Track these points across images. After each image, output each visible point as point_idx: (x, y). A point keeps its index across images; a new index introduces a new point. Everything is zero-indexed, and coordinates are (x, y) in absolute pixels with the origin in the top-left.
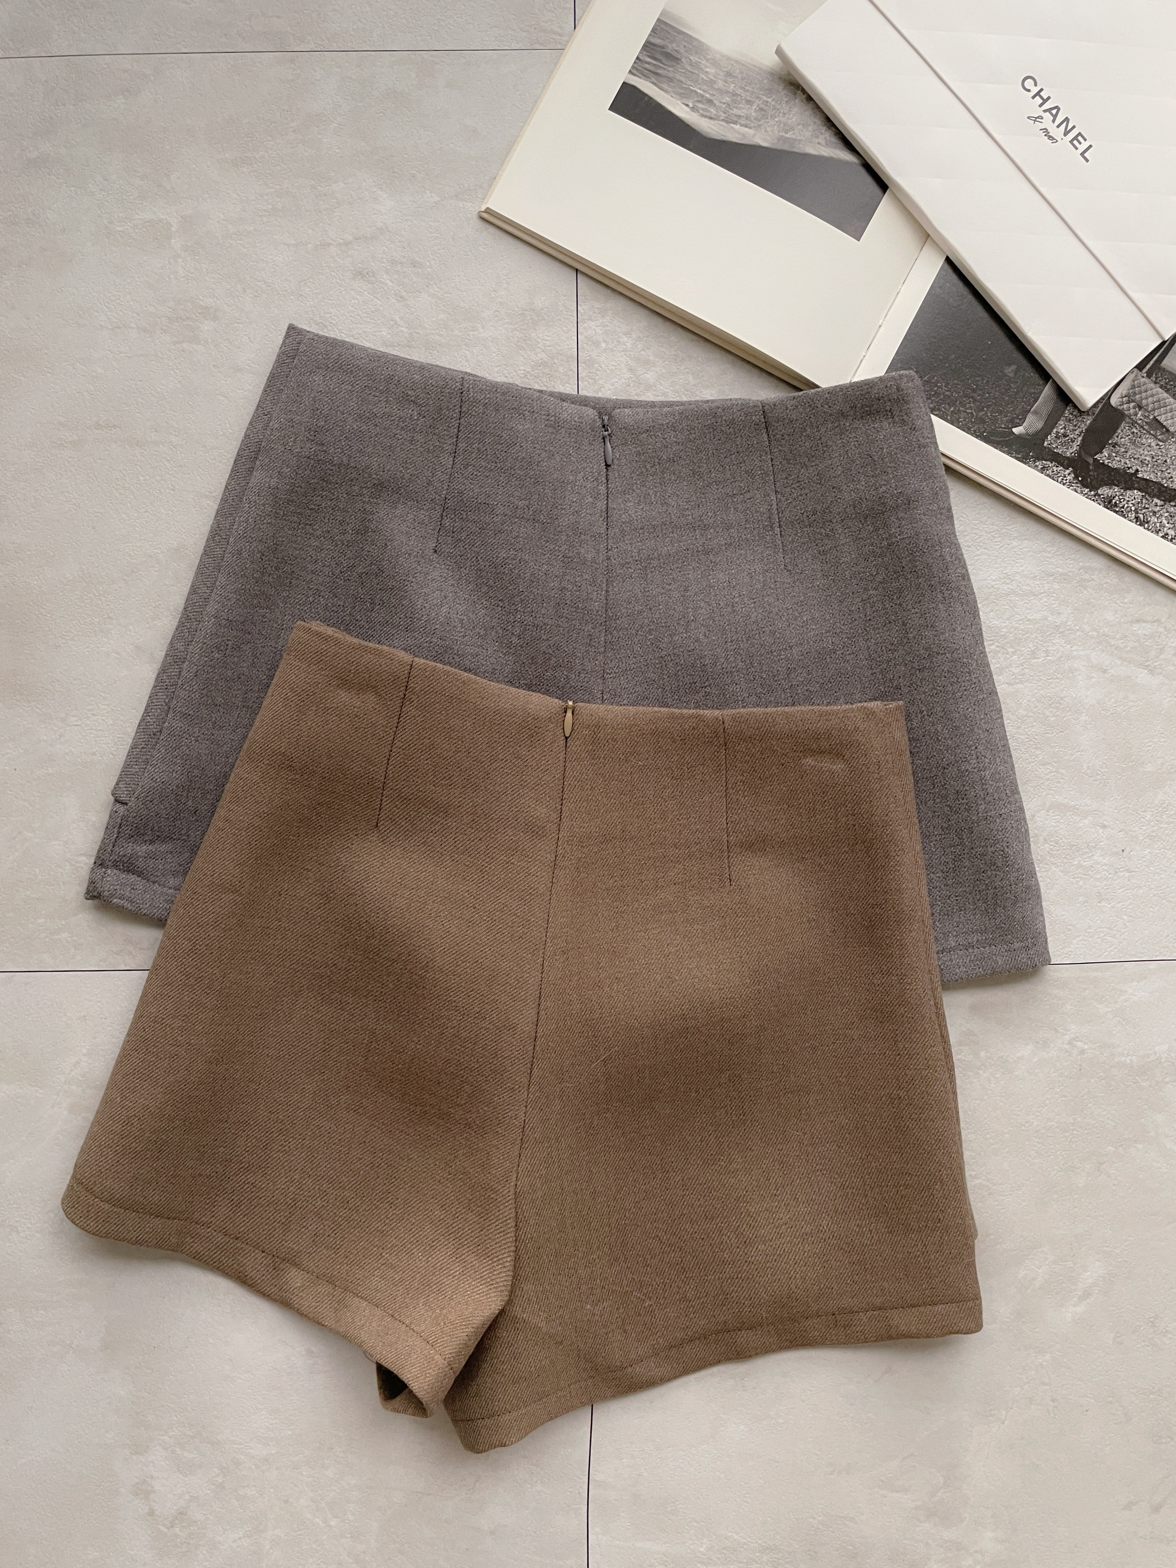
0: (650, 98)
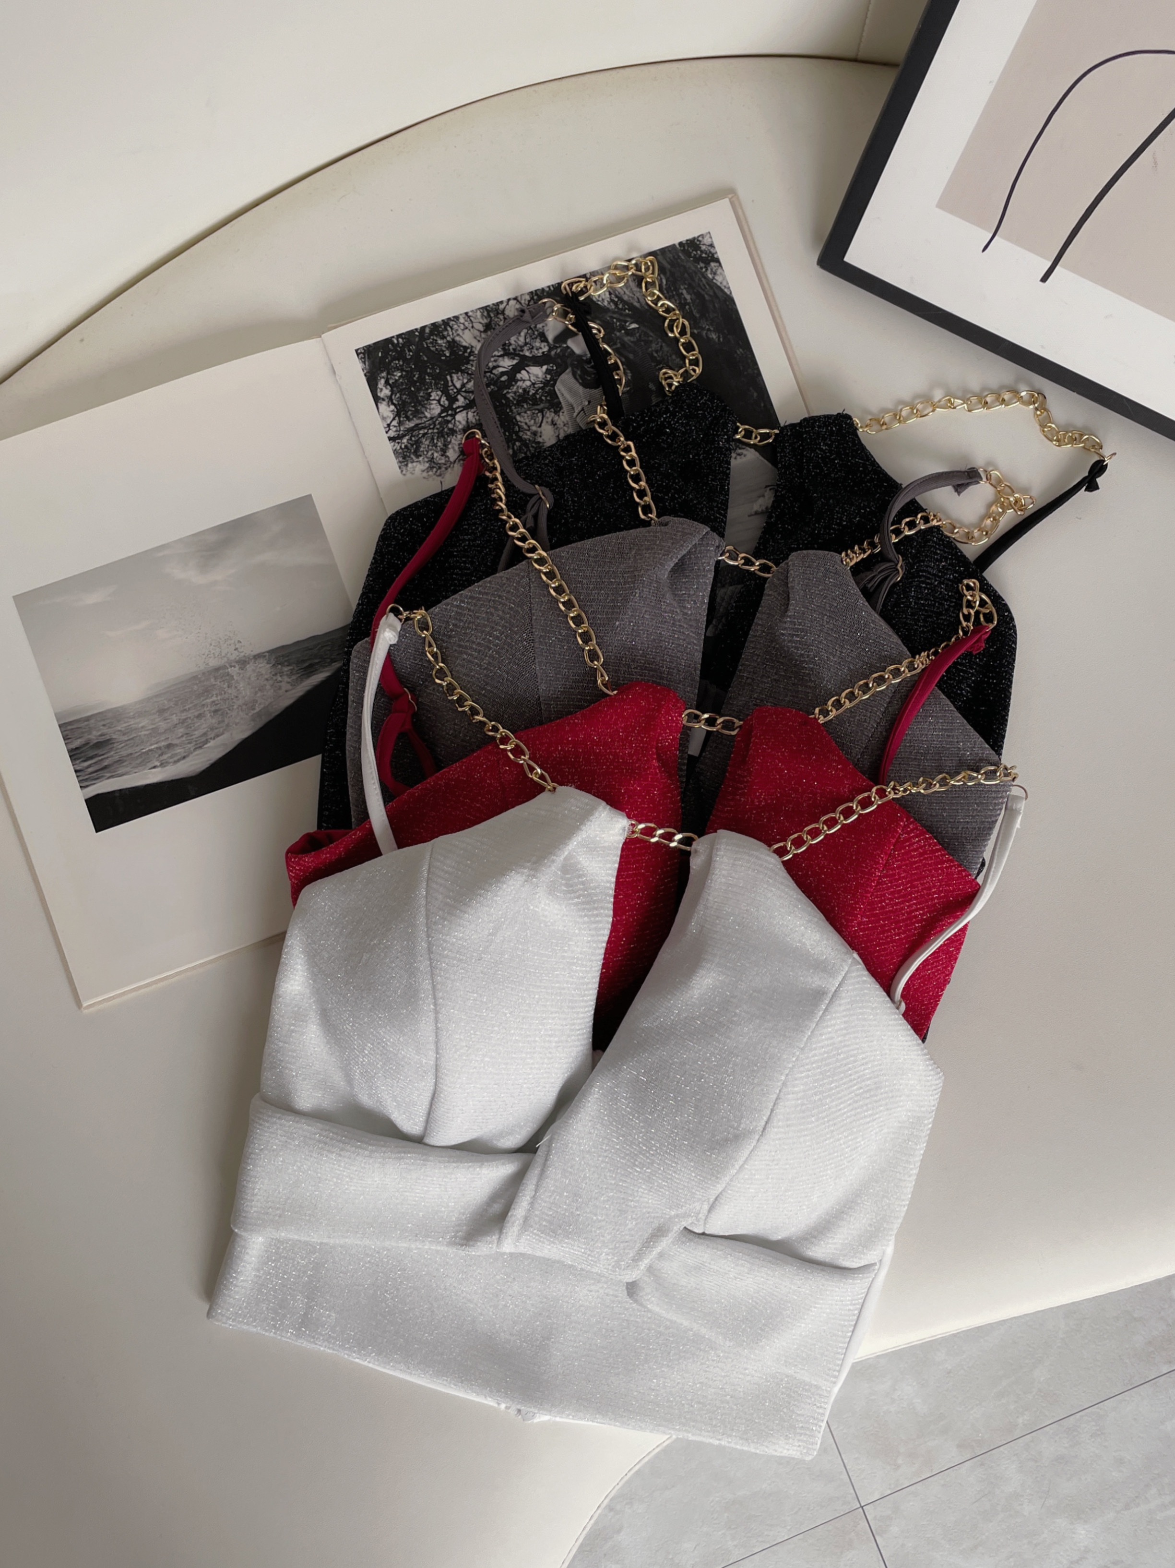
0: (120, 790)
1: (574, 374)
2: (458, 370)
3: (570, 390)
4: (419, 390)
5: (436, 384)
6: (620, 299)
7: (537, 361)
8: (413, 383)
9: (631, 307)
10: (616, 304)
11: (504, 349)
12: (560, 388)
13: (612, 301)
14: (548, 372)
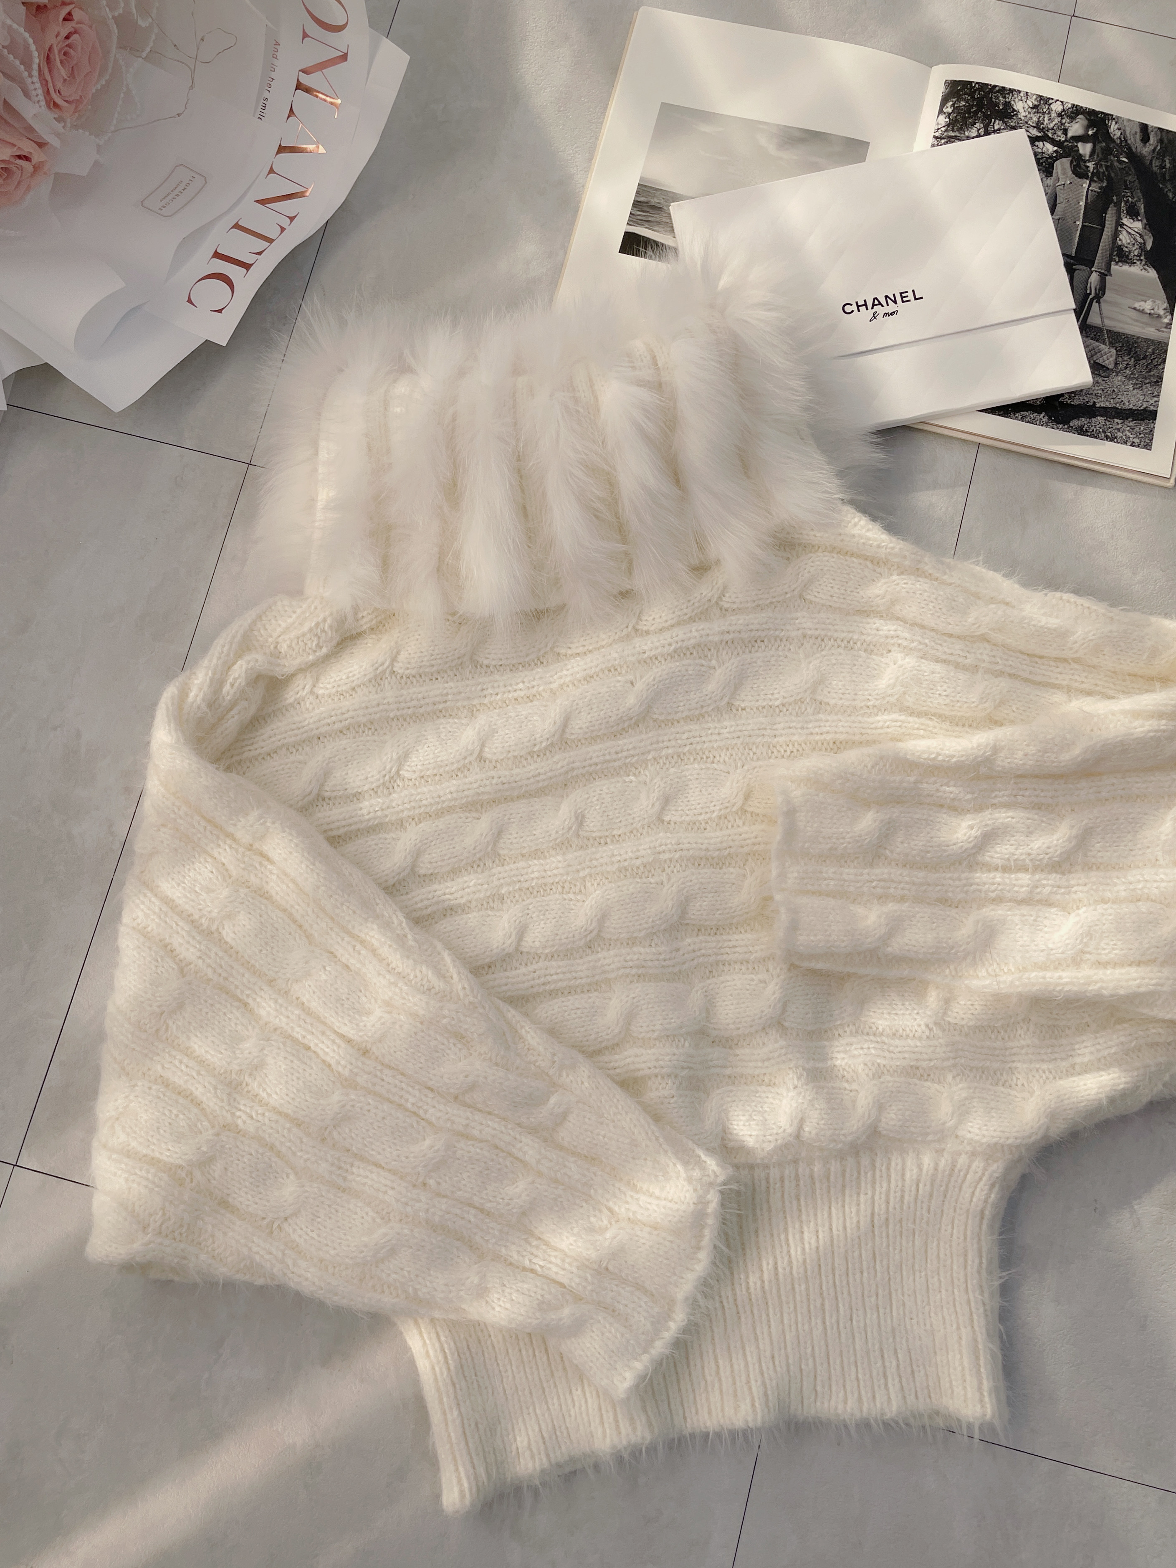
0: (647, 238)
1: (1071, 163)
2: (1002, 119)
3: (1063, 170)
4: (970, 117)
5: (983, 120)
6: (1126, 141)
7: (1053, 142)
8: (969, 113)
9: (1130, 148)
10: (1121, 141)
11: (1037, 124)
12: (1058, 164)
13: (1120, 138)
14: (1056, 151)
